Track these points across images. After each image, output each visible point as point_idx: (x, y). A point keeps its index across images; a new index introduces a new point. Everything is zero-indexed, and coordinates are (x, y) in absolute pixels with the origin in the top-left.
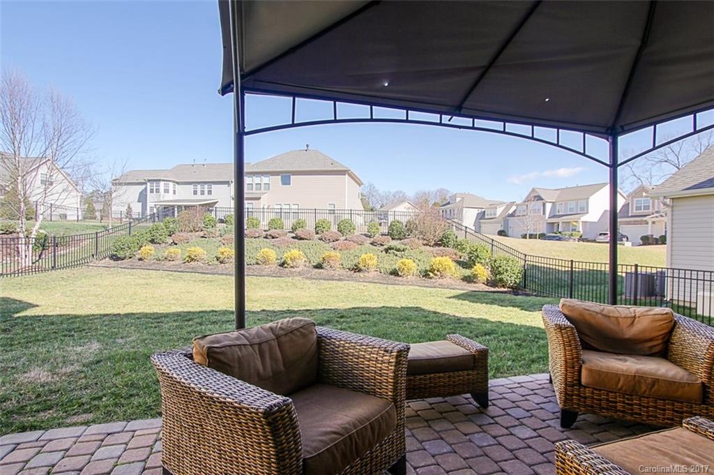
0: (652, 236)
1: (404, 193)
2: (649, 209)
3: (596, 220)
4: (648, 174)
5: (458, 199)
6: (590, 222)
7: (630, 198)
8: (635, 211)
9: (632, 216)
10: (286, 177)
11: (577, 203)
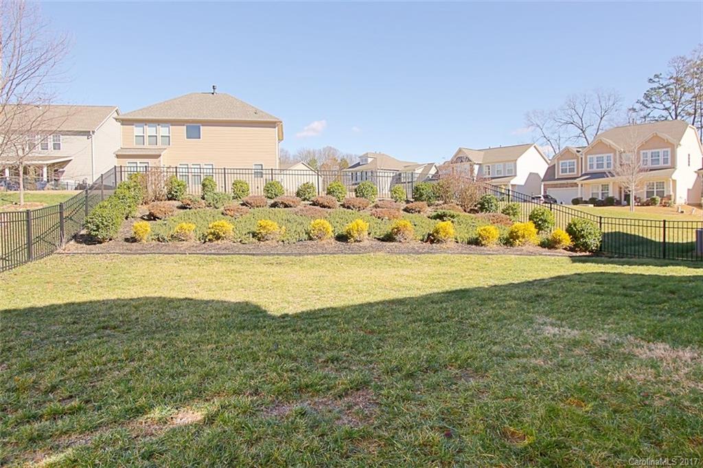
0: (582, 198)
1: (287, 152)
2: (574, 172)
3: (523, 184)
4: (556, 135)
5: (370, 160)
6: (518, 185)
7: (556, 160)
8: (560, 173)
9: (558, 179)
10: (193, 129)
11: (505, 165)
